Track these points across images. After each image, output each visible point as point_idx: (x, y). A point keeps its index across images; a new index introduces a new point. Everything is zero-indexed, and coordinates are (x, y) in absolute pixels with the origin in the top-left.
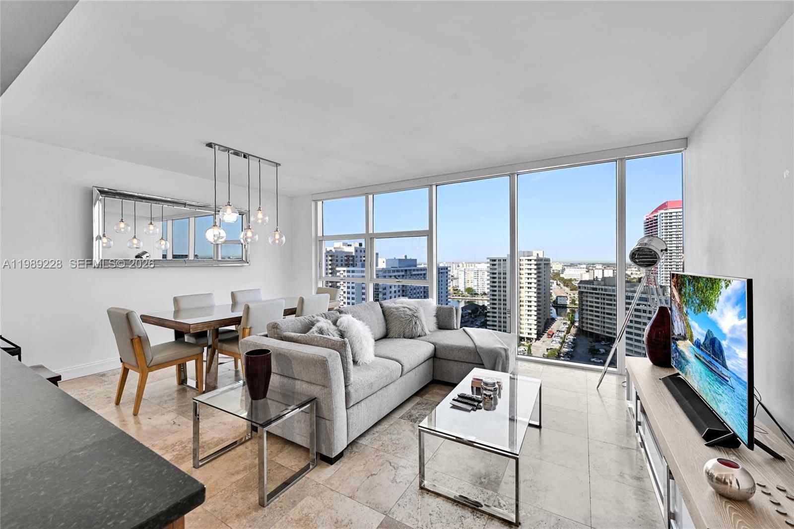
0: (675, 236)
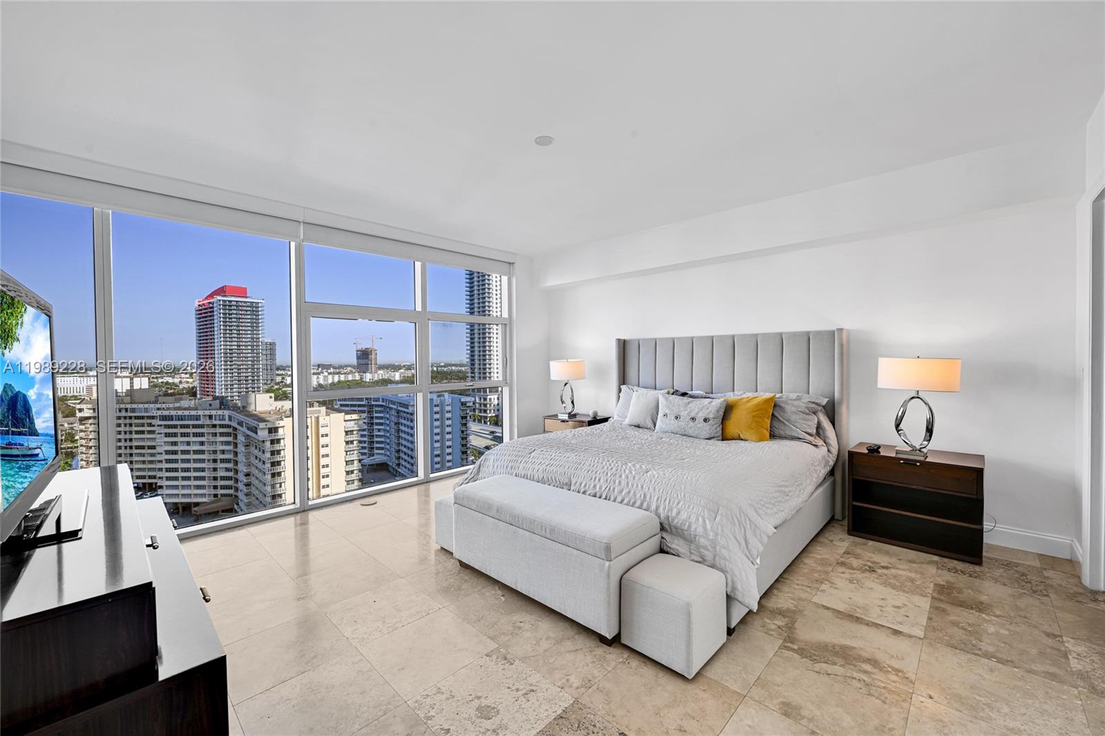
0: (235, 332)
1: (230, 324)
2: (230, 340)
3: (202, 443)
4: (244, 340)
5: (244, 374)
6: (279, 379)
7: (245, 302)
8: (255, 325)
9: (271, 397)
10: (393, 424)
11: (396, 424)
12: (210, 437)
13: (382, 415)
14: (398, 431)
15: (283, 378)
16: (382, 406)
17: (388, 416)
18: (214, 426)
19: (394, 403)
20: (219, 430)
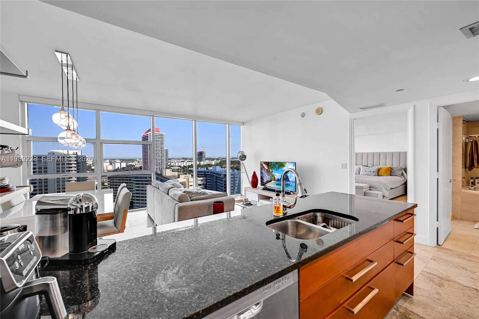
4: (158, 148)
5: (159, 162)
6: (169, 164)
7: (159, 134)
8: (162, 143)
9: (171, 171)
10: (214, 182)
11: (216, 182)
13: (210, 178)
14: (217, 185)
15: (171, 163)
16: (210, 175)
17: (212, 179)
19: (215, 173)
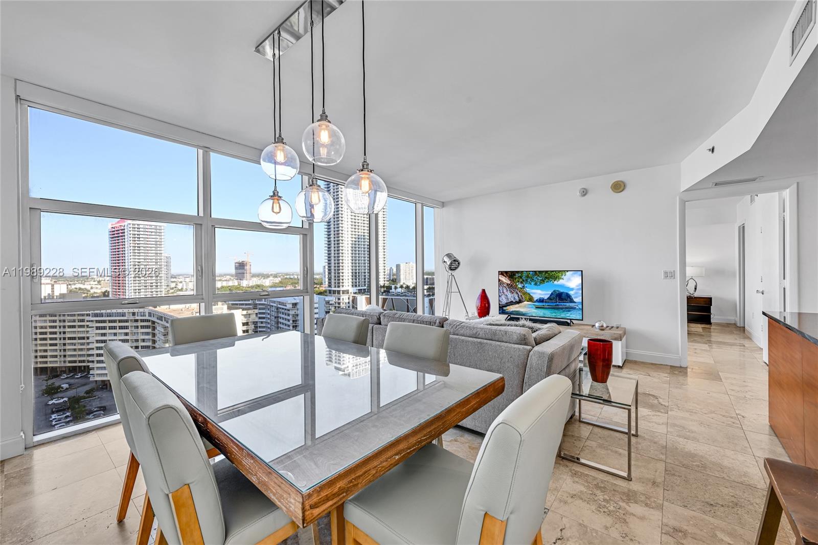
0: (143, 248)
1: (138, 242)
2: (139, 255)
3: (126, 334)
4: (149, 255)
5: (150, 281)
6: (173, 285)
7: (150, 225)
8: (158, 244)
10: (273, 317)
11: (275, 317)
12: (133, 329)
13: (264, 311)
14: (278, 323)
15: (177, 285)
16: (264, 304)
17: (269, 312)
18: (136, 321)
20: (140, 324)
